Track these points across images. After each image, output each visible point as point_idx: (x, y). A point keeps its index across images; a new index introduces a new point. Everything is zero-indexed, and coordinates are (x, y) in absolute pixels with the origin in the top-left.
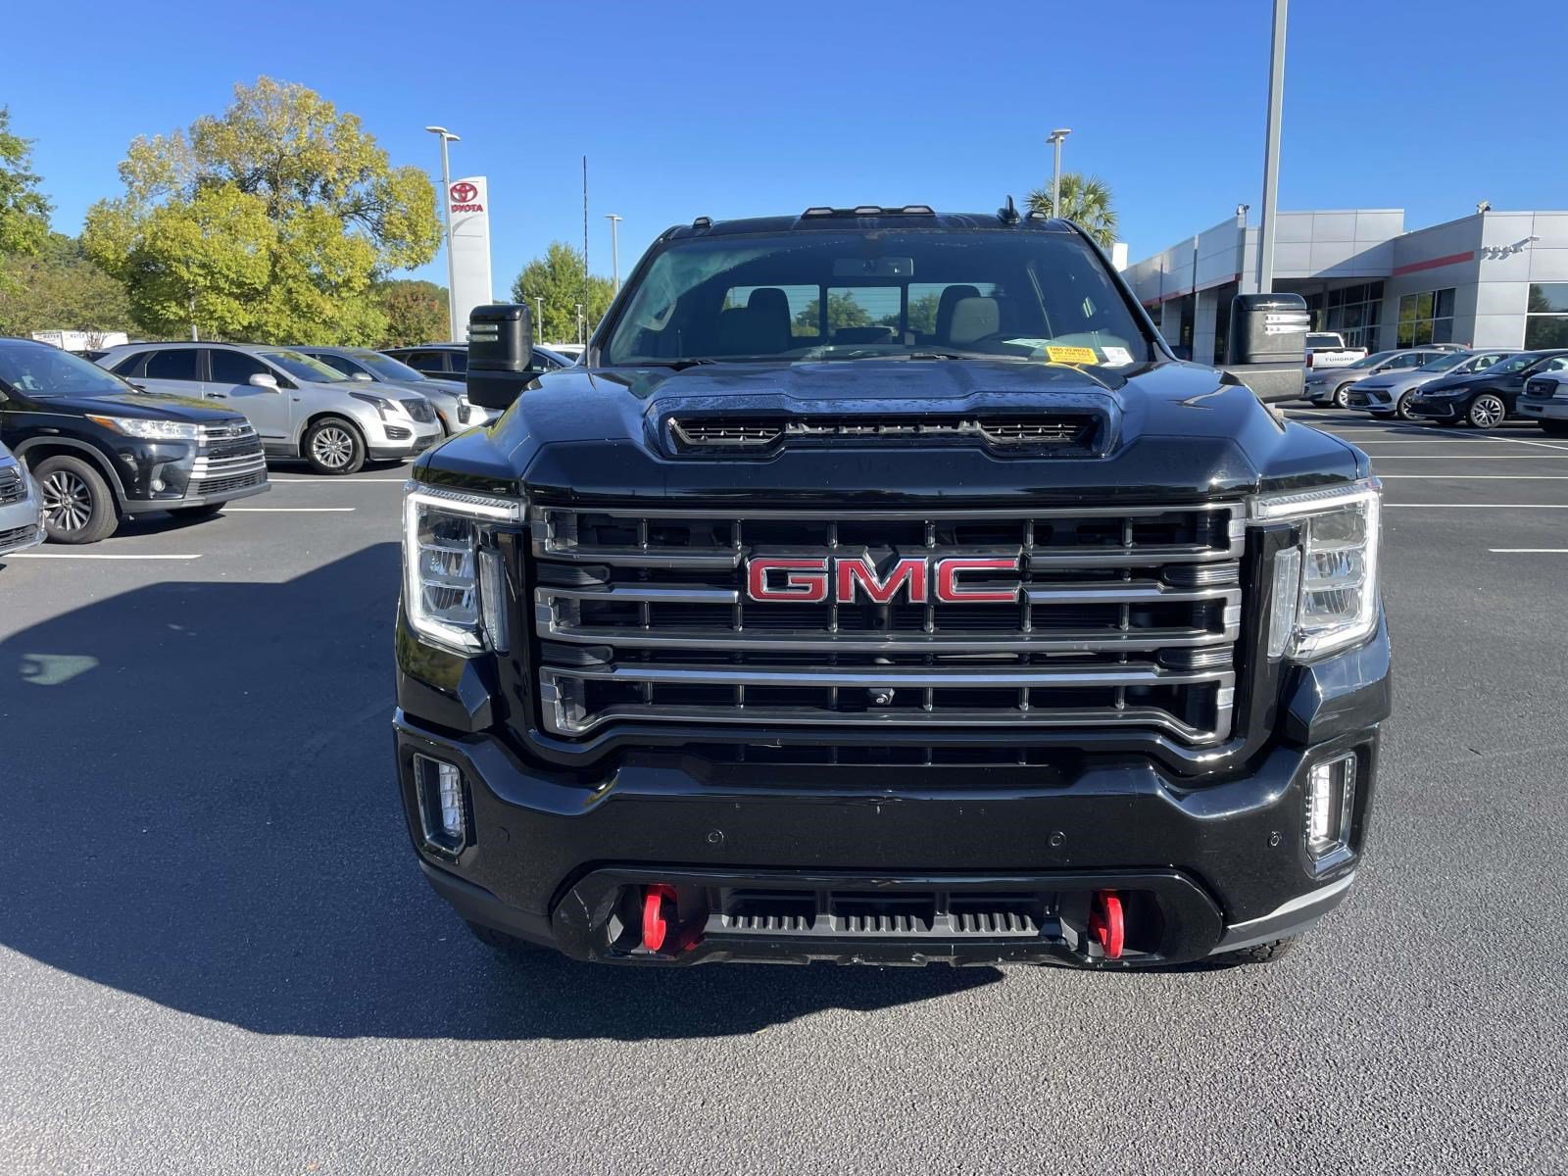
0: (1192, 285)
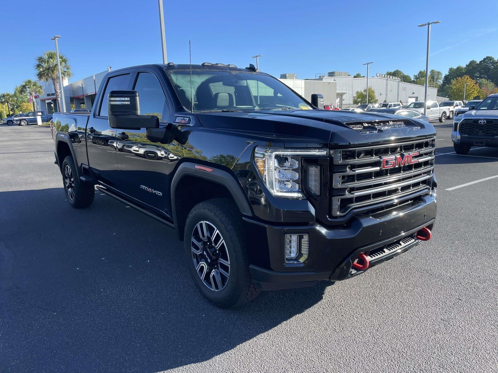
0: (95, 91)
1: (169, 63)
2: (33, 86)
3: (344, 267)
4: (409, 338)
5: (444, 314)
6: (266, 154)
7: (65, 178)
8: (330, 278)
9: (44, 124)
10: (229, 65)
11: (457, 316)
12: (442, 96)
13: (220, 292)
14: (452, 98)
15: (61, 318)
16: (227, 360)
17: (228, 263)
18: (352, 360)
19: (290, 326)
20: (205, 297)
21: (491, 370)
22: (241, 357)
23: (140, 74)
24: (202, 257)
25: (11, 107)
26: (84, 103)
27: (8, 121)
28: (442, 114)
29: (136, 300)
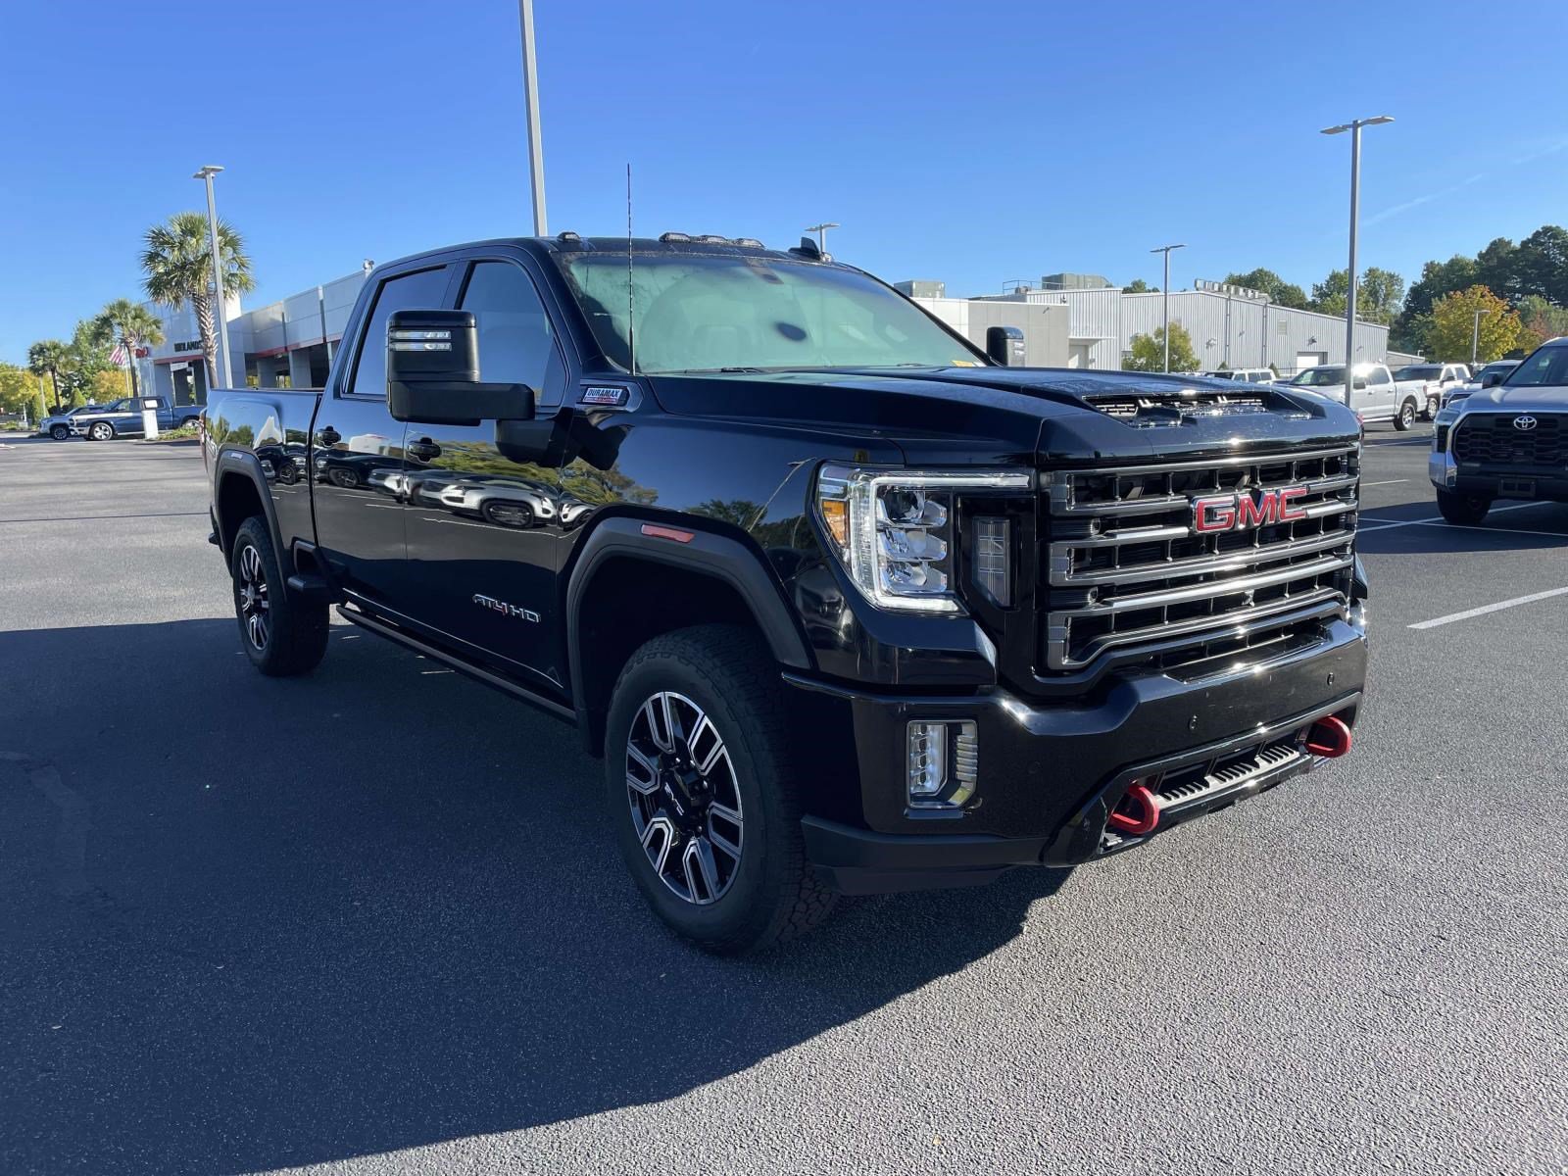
0: (322, 335)
1: (564, 234)
2: (134, 318)
3: (1083, 822)
4: (1284, 1042)
5: (1393, 977)
6: (852, 486)
7: (240, 584)
8: (1041, 858)
9: (164, 436)
10: (740, 240)
11: (1431, 983)
12: (1403, 349)
13: (710, 907)
14: (1436, 355)
15: (239, 979)
16: (734, 1096)
17: (737, 817)
18: (1111, 1101)
19: (924, 1007)
20: (668, 924)
21: (1530, 1131)
22: (775, 1089)
23: (478, 266)
24: (659, 802)
25: (63, 385)
26: (286, 373)
27: (54, 427)
28: (1403, 406)
29: (459, 933)
